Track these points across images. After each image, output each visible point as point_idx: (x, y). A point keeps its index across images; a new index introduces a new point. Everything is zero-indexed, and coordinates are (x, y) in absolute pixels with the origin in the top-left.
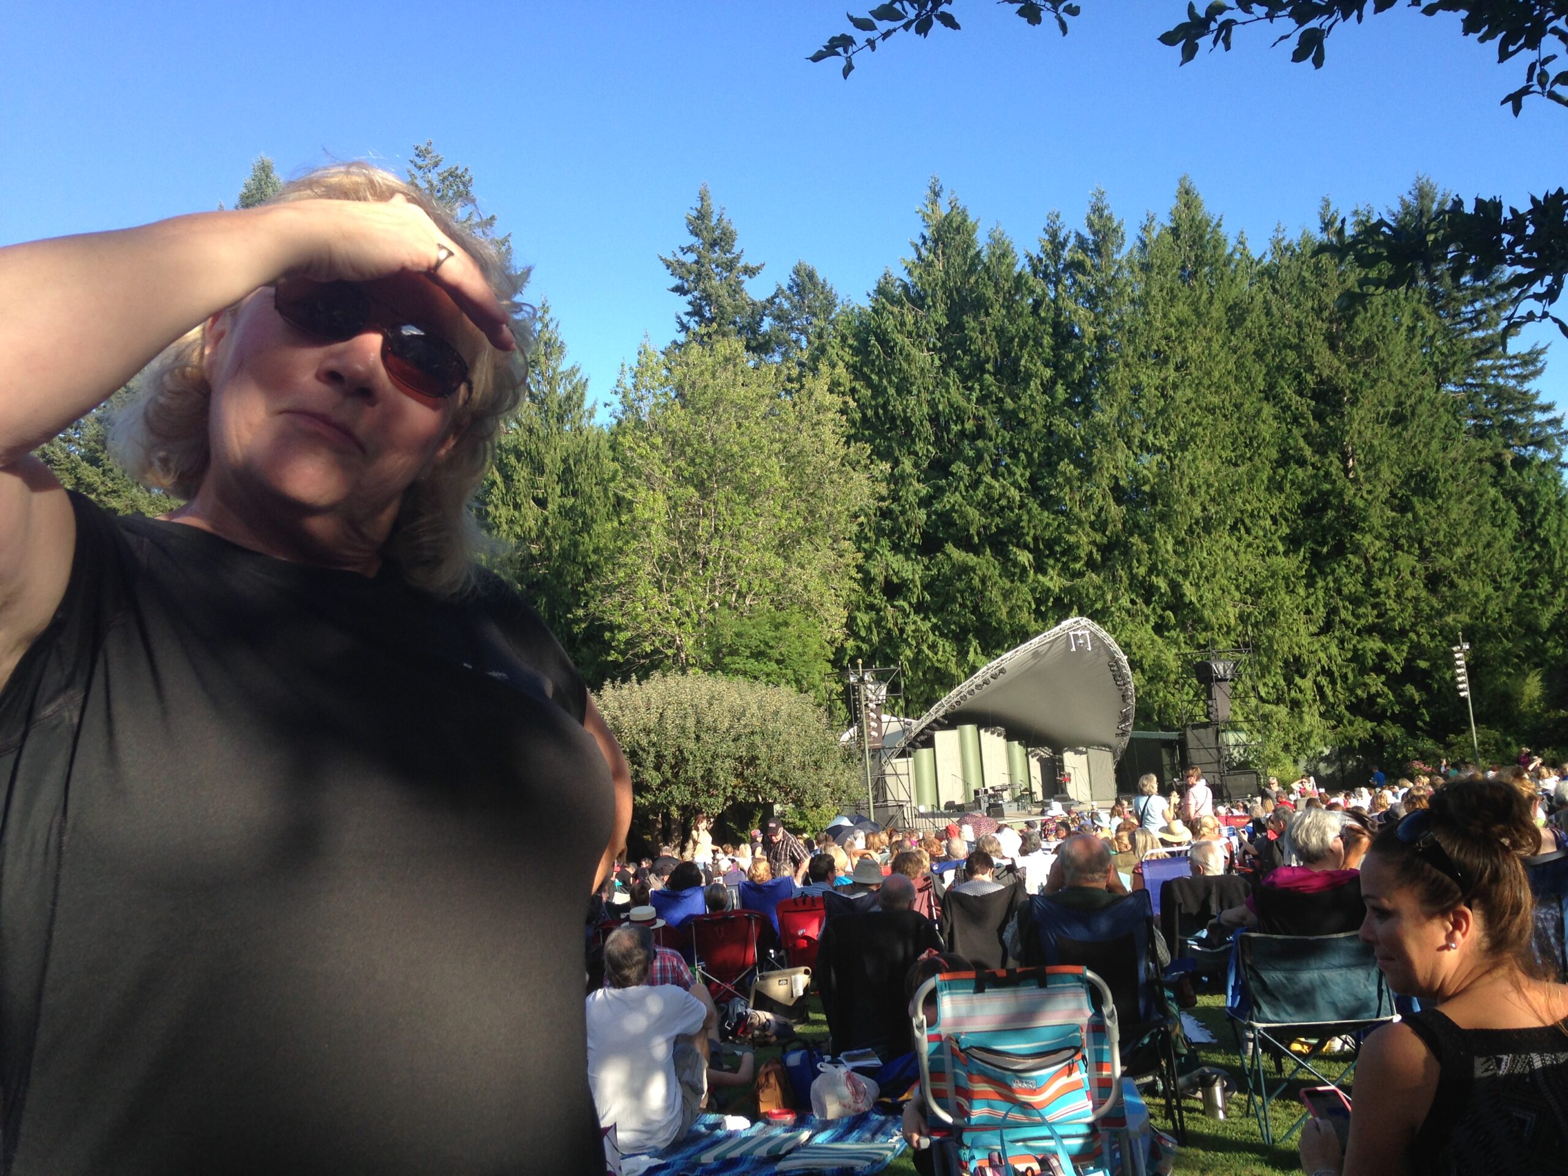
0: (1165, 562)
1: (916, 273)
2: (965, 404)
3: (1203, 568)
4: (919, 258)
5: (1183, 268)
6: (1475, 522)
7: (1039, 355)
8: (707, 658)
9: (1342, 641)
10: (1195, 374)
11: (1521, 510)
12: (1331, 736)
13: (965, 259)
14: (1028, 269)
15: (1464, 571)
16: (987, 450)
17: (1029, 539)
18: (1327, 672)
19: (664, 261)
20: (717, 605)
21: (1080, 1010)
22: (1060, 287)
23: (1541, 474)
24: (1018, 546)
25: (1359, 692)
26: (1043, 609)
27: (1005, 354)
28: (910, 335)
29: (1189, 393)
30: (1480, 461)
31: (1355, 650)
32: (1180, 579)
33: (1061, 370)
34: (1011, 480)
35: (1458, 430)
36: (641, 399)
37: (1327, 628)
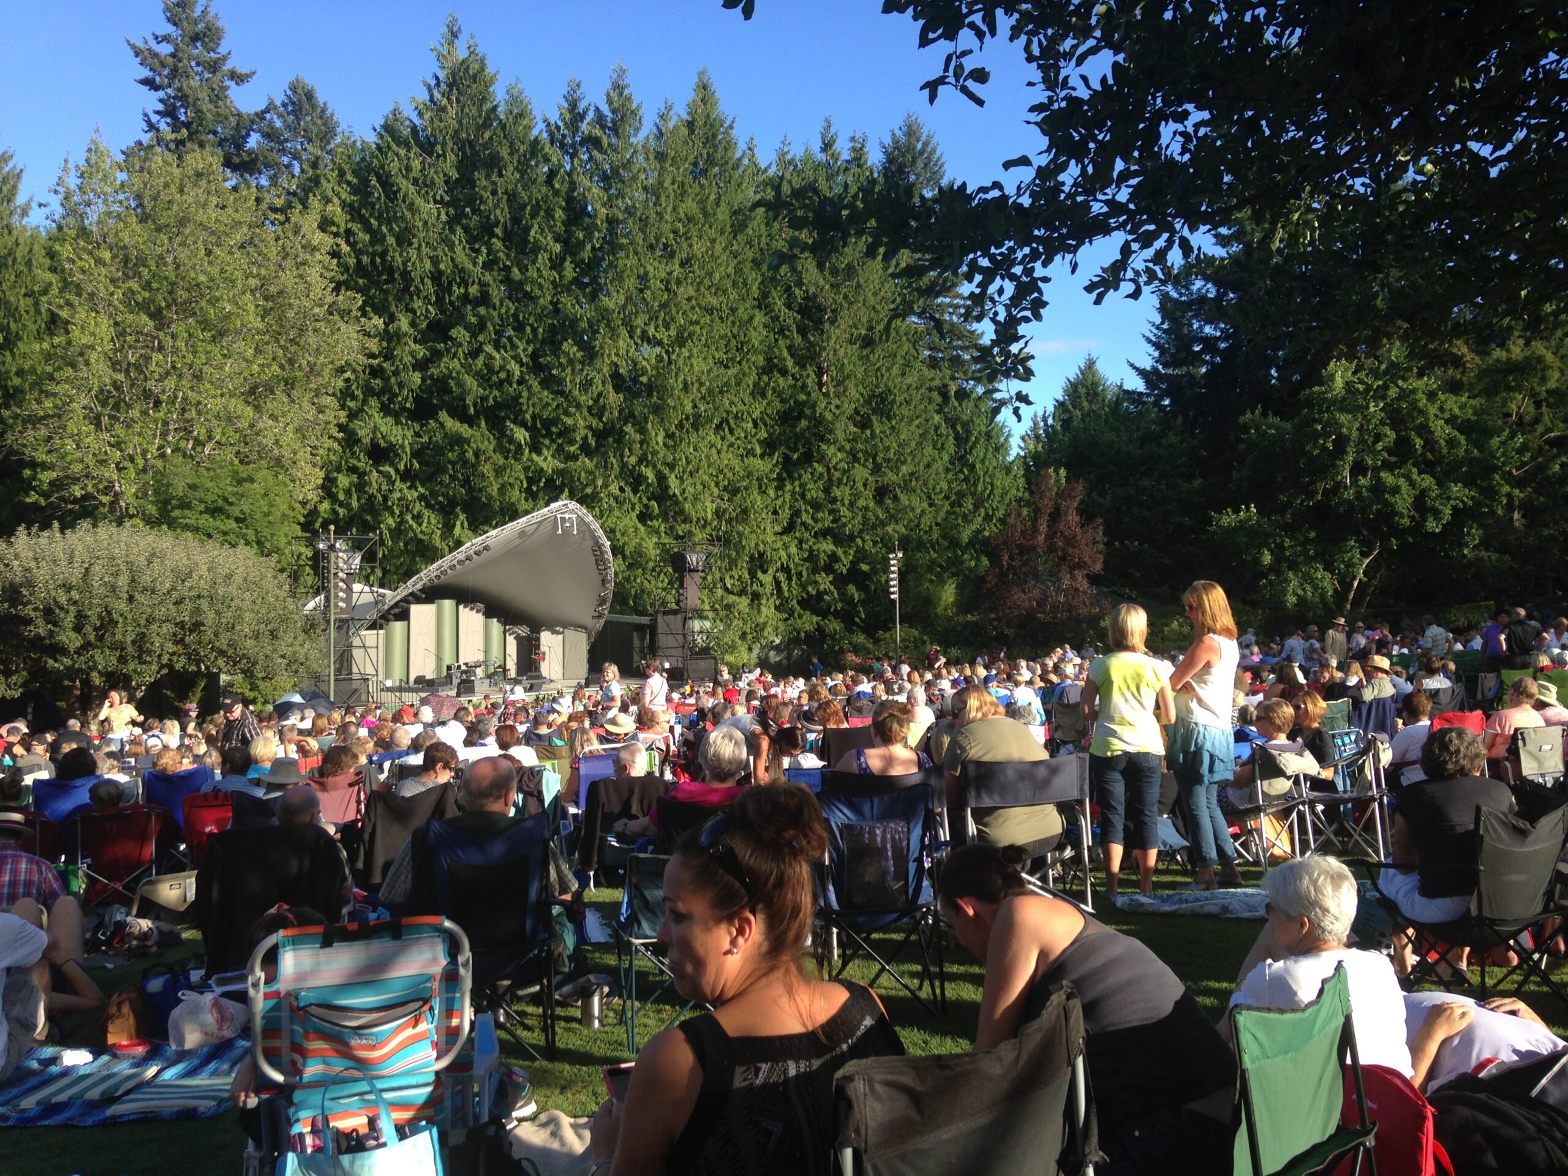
0: (655, 453)
1: (427, 116)
2: (471, 266)
3: (688, 462)
4: (432, 100)
5: (695, 164)
6: (919, 444)
7: (551, 228)
8: (152, 509)
9: (801, 542)
10: (698, 273)
11: (957, 438)
12: (782, 627)
13: (480, 110)
14: (545, 135)
15: (906, 487)
16: (491, 318)
17: (528, 417)
18: (785, 569)
19: (133, 46)
20: (169, 451)
21: (435, 960)
22: (576, 161)
23: (976, 406)
24: (515, 422)
25: (810, 589)
26: (534, 488)
27: (516, 220)
28: (415, 182)
29: (691, 291)
30: (930, 389)
31: (811, 550)
32: (666, 471)
33: (570, 247)
34: (512, 353)
35: (916, 358)
36: (88, 204)
37: (789, 529)
